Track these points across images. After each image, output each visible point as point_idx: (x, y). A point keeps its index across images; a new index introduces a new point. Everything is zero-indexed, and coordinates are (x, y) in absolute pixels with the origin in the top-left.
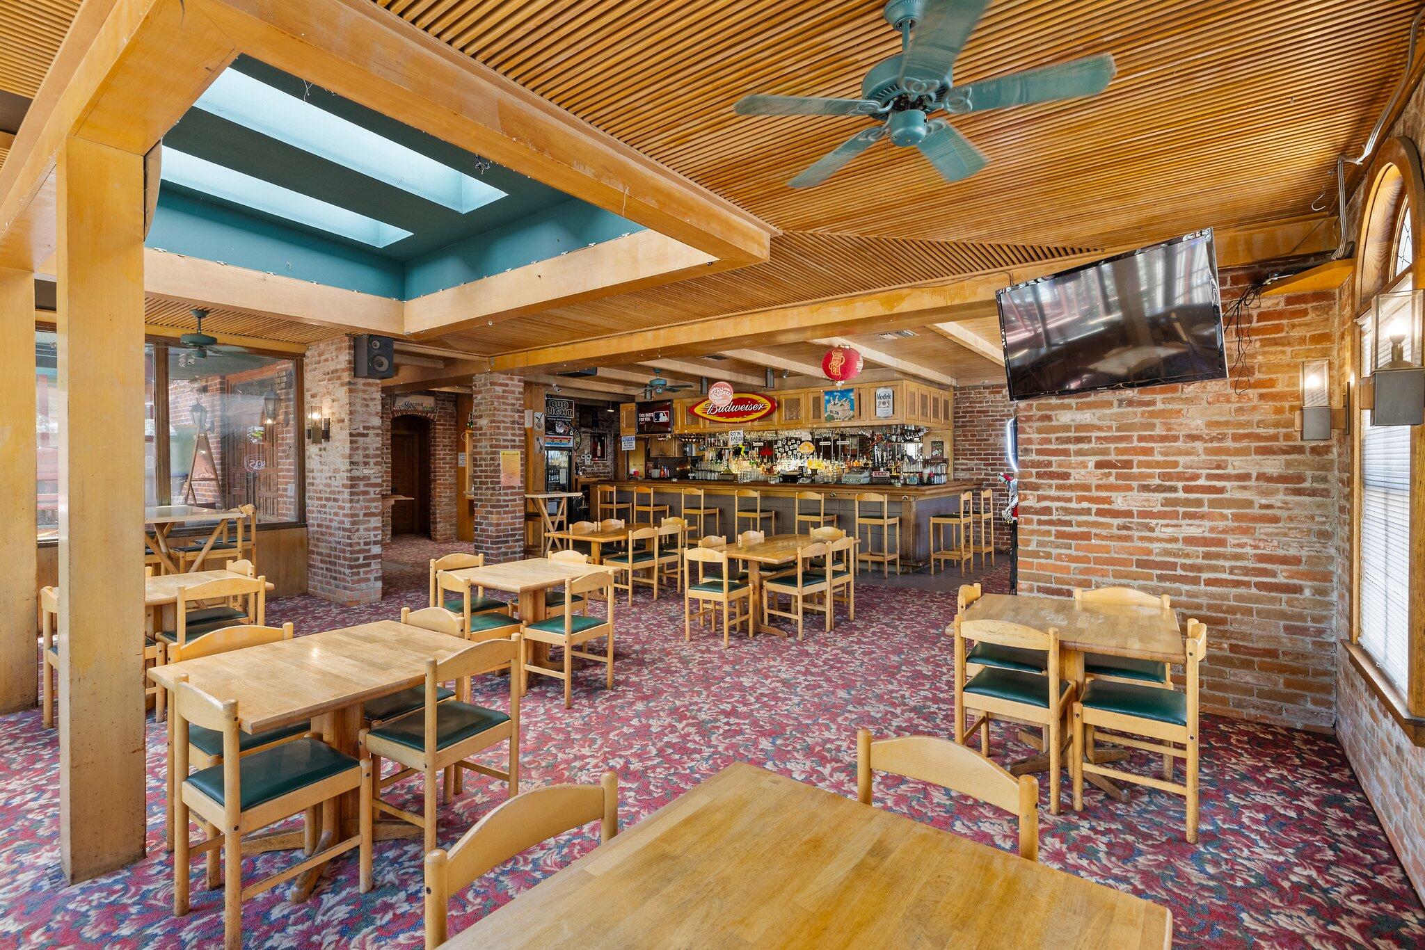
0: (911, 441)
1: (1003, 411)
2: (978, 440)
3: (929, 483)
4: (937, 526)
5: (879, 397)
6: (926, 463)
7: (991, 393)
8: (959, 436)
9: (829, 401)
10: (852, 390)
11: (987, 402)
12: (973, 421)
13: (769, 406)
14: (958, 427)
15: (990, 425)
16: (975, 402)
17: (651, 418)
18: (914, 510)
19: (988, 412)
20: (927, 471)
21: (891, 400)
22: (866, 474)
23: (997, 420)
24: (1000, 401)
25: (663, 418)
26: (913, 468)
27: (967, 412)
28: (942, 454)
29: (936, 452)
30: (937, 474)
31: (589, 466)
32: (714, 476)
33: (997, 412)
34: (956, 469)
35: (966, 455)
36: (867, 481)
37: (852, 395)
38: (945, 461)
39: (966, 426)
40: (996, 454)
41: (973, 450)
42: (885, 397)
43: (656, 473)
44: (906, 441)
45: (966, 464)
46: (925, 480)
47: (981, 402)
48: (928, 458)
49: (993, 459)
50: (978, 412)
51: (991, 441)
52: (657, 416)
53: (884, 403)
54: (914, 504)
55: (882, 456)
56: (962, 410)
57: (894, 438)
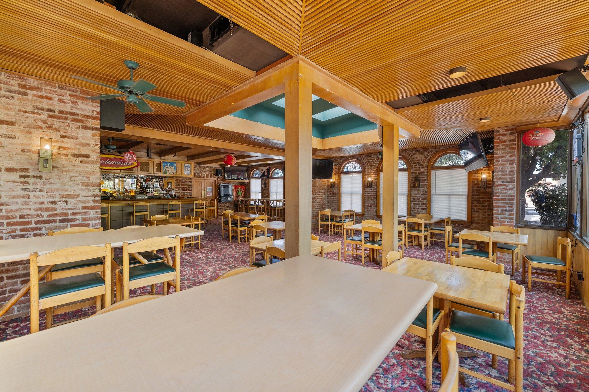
5: (186, 167)
9: (165, 166)
21: (190, 168)
28: (172, 187)
29: (169, 186)
35: (177, 187)
37: (175, 164)
41: (180, 186)
42: (188, 167)
45: (178, 191)
51: (186, 183)
53: (187, 169)
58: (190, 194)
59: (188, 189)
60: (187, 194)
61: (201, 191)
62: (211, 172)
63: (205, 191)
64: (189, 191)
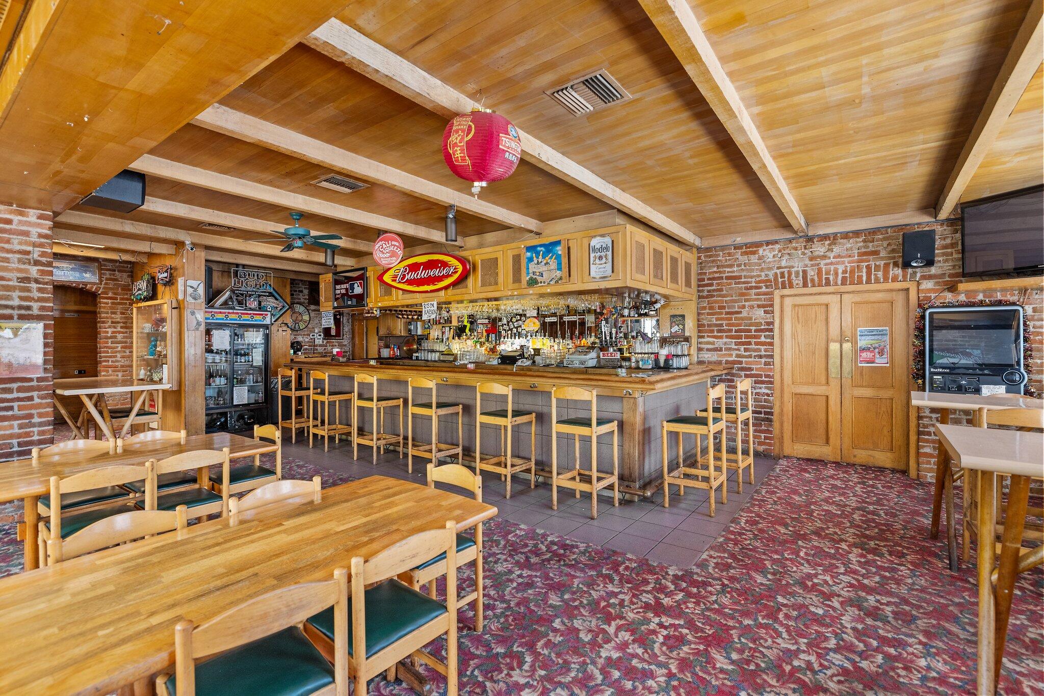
0: (646, 315)
1: (760, 276)
2: (727, 313)
3: (667, 368)
4: (674, 436)
5: (594, 250)
6: (664, 341)
7: (743, 254)
8: (704, 308)
9: (530, 260)
10: (558, 243)
11: (739, 265)
12: (721, 290)
13: (460, 268)
14: (703, 297)
15: (742, 294)
16: (723, 266)
17: (347, 289)
18: (640, 409)
19: (740, 277)
20: (664, 352)
21: (610, 253)
22: (593, 354)
23: (751, 288)
24: (756, 264)
25: (358, 290)
26: (647, 348)
27: (714, 279)
28: (683, 330)
29: (675, 329)
30: (677, 356)
31: (320, 346)
32: (435, 356)
33: (752, 277)
34: (700, 349)
35: (712, 331)
36: (592, 363)
37: (559, 250)
38: (687, 339)
39: (713, 296)
40: (750, 331)
41: (721, 325)
42: (602, 249)
43: (385, 353)
44: (640, 315)
45: (713, 343)
46: (662, 364)
47: (731, 266)
48: (666, 335)
49: (746, 337)
50: (728, 278)
51: (744, 314)
52: (352, 288)
54: (640, 401)
55: (611, 333)
56: (708, 276)
57: (626, 312)
58: (761, 357)
59: (755, 337)
60: (750, 356)
61: (823, 345)
62: (875, 253)
63: (847, 346)
64: (757, 344)
